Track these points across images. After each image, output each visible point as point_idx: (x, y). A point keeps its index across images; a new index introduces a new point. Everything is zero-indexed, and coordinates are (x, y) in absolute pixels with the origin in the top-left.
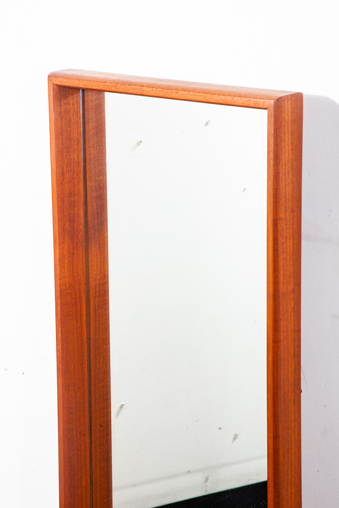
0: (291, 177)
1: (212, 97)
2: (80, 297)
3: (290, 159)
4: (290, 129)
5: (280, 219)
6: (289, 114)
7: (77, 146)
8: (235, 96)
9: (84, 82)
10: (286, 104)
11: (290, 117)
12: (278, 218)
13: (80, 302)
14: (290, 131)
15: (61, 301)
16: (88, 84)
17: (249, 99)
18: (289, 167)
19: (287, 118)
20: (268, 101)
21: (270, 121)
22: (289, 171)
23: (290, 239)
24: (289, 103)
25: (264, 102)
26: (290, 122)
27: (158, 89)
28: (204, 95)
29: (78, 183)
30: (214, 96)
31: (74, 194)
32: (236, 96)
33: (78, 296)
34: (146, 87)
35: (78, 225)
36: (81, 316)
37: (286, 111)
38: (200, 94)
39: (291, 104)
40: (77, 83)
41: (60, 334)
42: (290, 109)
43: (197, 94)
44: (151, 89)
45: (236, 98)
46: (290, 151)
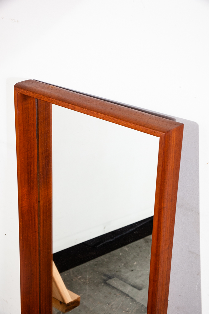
0: (172, 180)
1: (121, 122)
2: (34, 215)
3: (172, 169)
4: (174, 150)
5: (163, 208)
6: (174, 140)
7: (33, 129)
8: (136, 124)
9: (37, 95)
10: (173, 135)
11: (174, 142)
12: (162, 207)
13: (34, 218)
14: (174, 151)
15: (22, 220)
16: (39, 97)
17: (147, 128)
18: (171, 175)
19: (172, 144)
20: (161, 132)
21: (161, 146)
22: (171, 177)
23: (169, 218)
24: (175, 133)
25: (157, 133)
26: (174, 146)
27: (85, 109)
28: (115, 119)
29: (34, 150)
30: (122, 121)
31: (31, 157)
32: (138, 125)
33: (33, 215)
34: (77, 106)
35: (33, 175)
36: (35, 225)
37: (172, 139)
38: (113, 118)
39: (176, 134)
40: (32, 94)
41: (21, 237)
42: (175, 137)
43: (111, 117)
44: (80, 108)
45: (138, 126)
46: (173, 164)
